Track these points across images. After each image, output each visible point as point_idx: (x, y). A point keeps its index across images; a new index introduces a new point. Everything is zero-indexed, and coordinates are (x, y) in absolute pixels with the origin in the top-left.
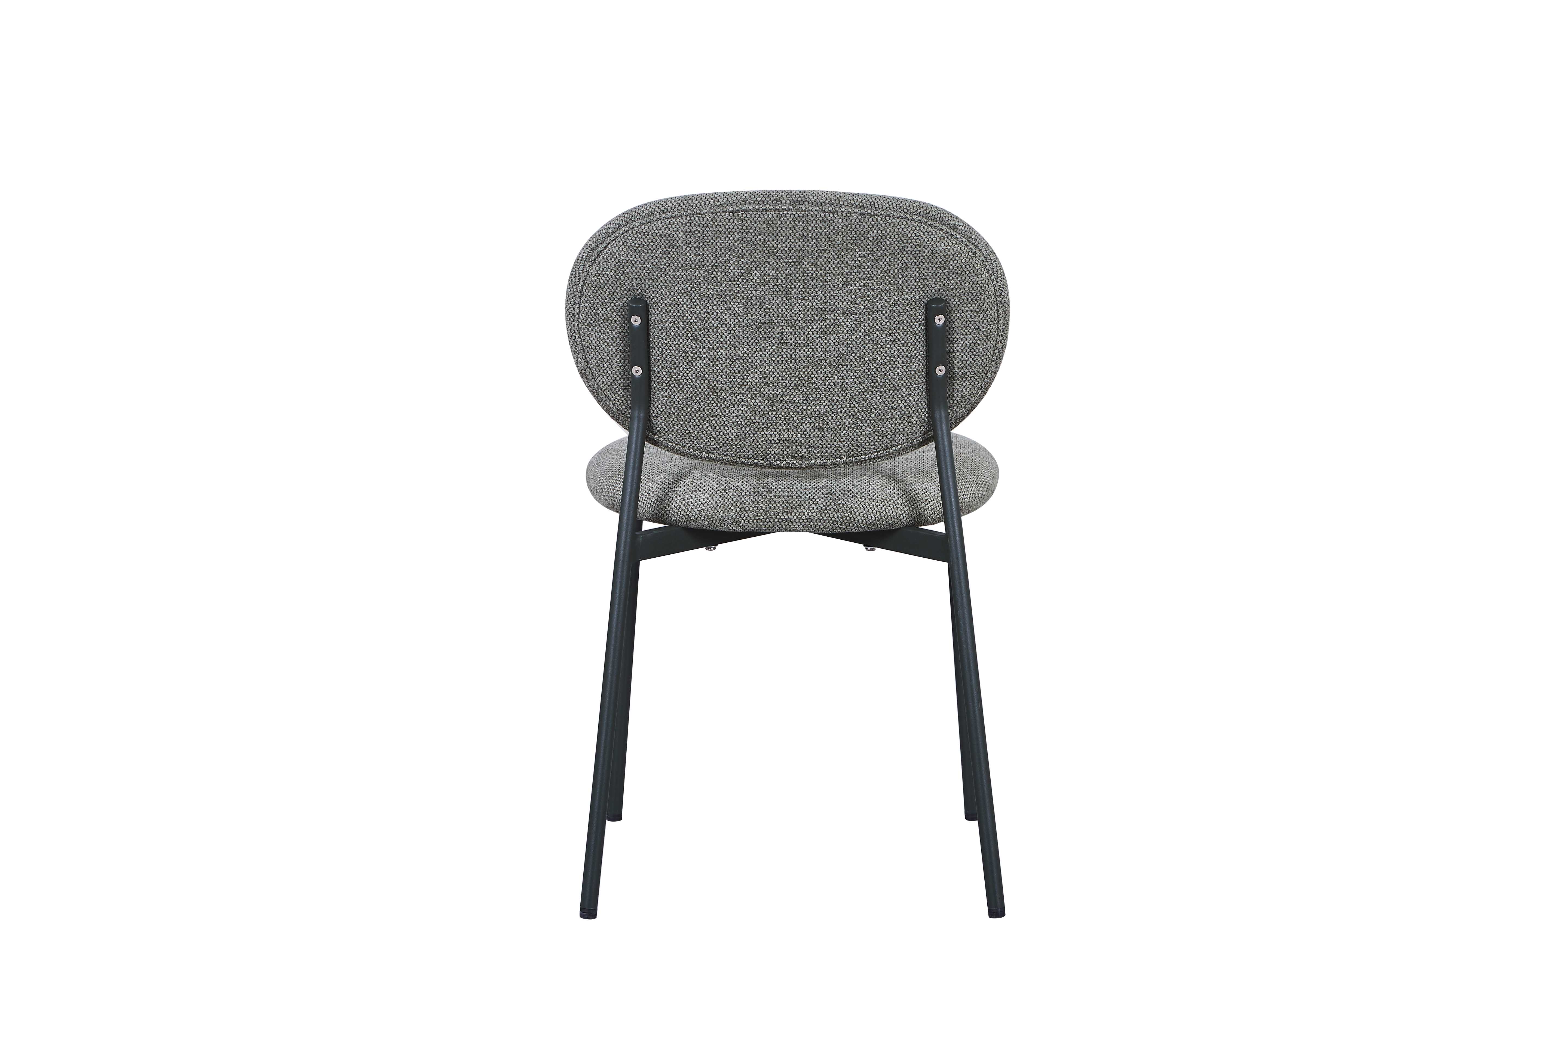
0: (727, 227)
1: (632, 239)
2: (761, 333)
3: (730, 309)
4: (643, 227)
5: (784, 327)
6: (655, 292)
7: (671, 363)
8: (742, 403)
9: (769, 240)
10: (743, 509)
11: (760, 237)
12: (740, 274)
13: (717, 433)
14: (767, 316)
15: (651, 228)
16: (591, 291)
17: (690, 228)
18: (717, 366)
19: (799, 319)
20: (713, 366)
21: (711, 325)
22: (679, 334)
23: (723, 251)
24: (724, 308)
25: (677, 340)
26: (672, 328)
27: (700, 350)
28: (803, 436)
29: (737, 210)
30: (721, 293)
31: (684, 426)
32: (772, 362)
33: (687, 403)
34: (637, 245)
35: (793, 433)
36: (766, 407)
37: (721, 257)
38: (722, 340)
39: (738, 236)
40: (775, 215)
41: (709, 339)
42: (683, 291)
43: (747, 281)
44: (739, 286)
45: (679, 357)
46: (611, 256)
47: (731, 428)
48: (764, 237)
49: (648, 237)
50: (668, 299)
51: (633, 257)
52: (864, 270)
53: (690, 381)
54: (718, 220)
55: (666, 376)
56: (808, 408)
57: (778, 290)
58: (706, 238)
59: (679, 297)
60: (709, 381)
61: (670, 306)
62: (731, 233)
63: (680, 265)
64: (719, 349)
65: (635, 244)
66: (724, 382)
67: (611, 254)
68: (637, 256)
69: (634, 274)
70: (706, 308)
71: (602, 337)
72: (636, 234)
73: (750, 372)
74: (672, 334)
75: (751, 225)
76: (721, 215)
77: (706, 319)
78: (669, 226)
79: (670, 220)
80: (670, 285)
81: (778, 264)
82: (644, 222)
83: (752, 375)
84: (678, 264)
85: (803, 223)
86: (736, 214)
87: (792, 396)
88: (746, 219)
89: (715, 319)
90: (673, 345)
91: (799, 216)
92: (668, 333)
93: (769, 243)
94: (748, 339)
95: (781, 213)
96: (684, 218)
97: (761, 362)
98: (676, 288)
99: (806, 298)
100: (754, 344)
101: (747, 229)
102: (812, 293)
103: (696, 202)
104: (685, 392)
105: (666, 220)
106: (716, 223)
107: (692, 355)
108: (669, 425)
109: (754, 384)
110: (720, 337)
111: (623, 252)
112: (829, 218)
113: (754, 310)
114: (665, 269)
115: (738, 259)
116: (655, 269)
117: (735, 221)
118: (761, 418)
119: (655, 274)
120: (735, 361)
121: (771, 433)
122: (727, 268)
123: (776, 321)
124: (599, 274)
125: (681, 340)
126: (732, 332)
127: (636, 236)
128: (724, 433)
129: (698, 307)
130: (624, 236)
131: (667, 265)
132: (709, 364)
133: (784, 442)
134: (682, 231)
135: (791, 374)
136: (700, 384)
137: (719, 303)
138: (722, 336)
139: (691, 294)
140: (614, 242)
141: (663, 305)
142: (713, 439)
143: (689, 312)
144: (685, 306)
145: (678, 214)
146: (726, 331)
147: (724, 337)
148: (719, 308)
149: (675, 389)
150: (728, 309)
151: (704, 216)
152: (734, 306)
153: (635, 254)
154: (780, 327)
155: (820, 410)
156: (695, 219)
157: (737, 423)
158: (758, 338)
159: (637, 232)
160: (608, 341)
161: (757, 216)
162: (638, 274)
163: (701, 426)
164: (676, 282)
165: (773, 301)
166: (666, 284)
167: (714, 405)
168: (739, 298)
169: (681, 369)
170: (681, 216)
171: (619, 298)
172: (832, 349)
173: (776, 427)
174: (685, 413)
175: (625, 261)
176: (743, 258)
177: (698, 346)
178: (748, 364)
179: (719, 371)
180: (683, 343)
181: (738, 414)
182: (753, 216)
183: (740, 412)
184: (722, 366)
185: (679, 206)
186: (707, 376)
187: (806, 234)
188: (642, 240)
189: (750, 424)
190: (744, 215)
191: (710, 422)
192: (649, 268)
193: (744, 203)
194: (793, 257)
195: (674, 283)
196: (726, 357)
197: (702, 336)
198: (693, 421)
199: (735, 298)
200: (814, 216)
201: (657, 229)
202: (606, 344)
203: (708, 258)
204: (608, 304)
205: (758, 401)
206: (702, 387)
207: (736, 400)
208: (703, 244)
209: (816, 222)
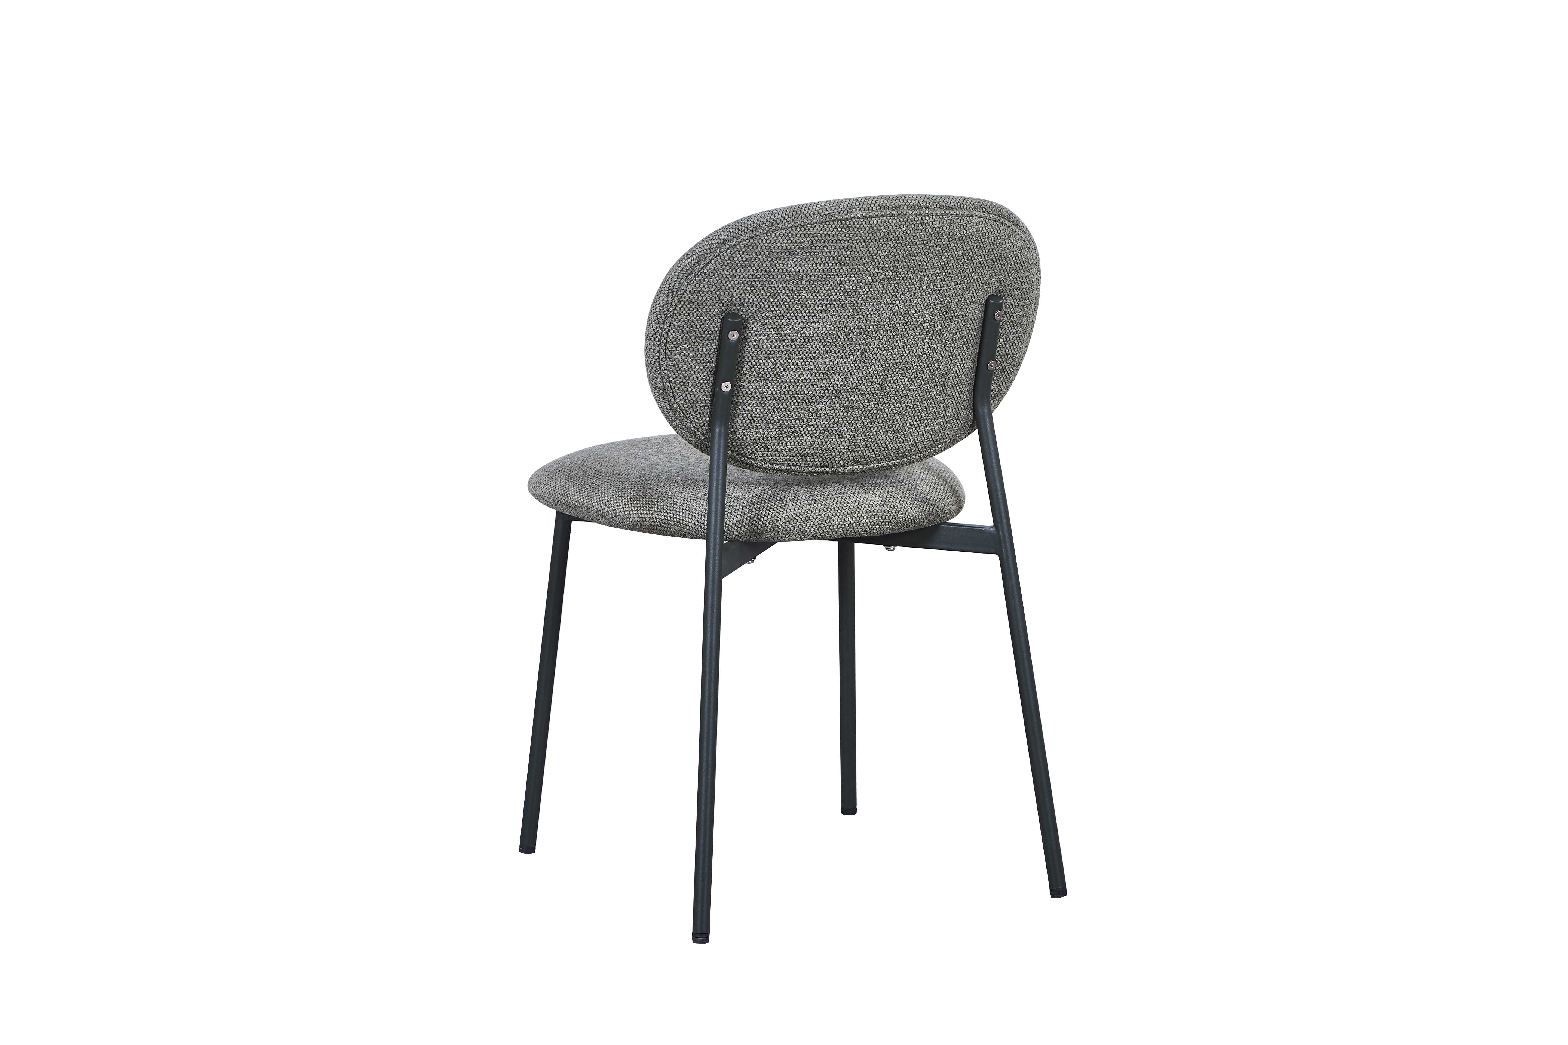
0: (835, 236)
1: (739, 254)
2: (848, 340)
3: (824, 318)
4: (752, 241)
5: (871, 333)
6: (754, 306)
7: (758, 376)
8: (821, 412)
9: (871, 247)
10: (807, 518)
11: (863, 244)
12: (840, 282)
13: (792, 444)
14: (857, 322)
15: (760, 241)
16: (687, 309)
17: (800, 239)
18: (803, 376)
19: (885, 323)
20: (799, 376)
21: (804, 335)
22: (771, 346)
23: (827, 260)
24: (818, 317)
25: (768, 352)
26: (766, 341)
27: (790, 361)
28: (870, 440)
29: (845, 218)
30: (819, 303)
31: (761, 439)
32: (854, 368)
33: (768, 415)
34: (744, 259)
35: (861, 438)
36: (842, 414)
37: (824, 266)
38: (811, 349)
39: (844, 244)
40: (879, 221)
41: (799, 349)
42: (782, 303)
43: (845, 289)
44: (836, 294)
45: (768, 370)
46: (714, 272)
47: (806, 438)
48: (867, 243)
49: (757, 251)
50: (766, 312)
51: (738, 271)
52: (946, 271)
53: (774, 393)
54: (828, 229)
55: (751, 390)
56: (879, 412)
57: (871, 295)
58: (814, 247)
59: (777, 309)
60: (792, 392)
61: (767, 318)
62: (838, 242)
63: (784, 277)
64: (808, 359)
65: (742, 258)
66: (806, 392)
67: (714, 270)
68: (743, 271)
69: (736, 288)
70: (802, 318)
71: (691, 355)
72: (744, 248)
73: (832, 380)
74: (765, 347)
75: (857, 232)
76: (830, 224)
77: (801, 329)
78: (779, 238)
79: (779, 232)
80: (771, 297)
81: (875, 270)
82: (753, 235)
83: (834, 383)
84: (782, 276)
85: (903, 227)
86: (844, 223)
87: (866, 401)
88: (853, 226)
89: (809, 329)
90: (763, 358)
91: (900, 221)
92: (761, 346)
93: (870, 249)
94: (836, 346)
95: (885, 218)
96: (794, 229)
97: (844, 369)
98: (776, 300)
99: (894, 302)
100: (841, 351)
101: (853, 236)
102: (900, 297)
103: (805, 212)
104: (768, 405)
105: (776, 232)
106: (825, 233)
107: (780, 367)
108: (747, 439)
109: (834, 392)
110: (810, 347)
111: (728, 268)
112: (926, 221)
113: (846, 317)
114: (768, 282)
115: (840, 267)
116: (758, 283)
117: (843, 229)
118: (835, 425)
119: (757, 288)
120: (820, 370)
121: (842, 440)
122: (829, 276)
123: (864, 327)
124: (699, 291)
125: (772, 353)
126: (823, 341)
127: (744, 250)
128: (798, 443)
129: (794, 318)
130: (731, 251)
131: (771, 277)
132: (796, 374)
133: (852, 448)
134: (791, 242)
135: (869, 379)
136: (783, 396)
137: (815, 312)
138: (812, 346)
139: (789, 305)
140: (718, 257)
141: (760, 318)
142: (787, 450)
143: (785, 324)
144: (781, 318)
145: (789, 225)
146: (817, 340)
147: (814, 346)
148: (814, 318)
149: (758, 402)
150: (822, 318)
151: (813, 226)
152: (829, 315)
153: (741, 268)
154: (867, 333)
155: (888, 413)
156: (805, 230)
157: (813, 432)
158: (846, 345)
159: (745, 246)
160: (697, 358)
161: (864, 223)
162: (740, 288)
163: (778, 438)
164: (777, 294)
165: (865, 307)
166: (766, 297)
167: (794, 416)
168: (834, 307)
169: (768, 382)
170: (791, 227)
171: (714, 315)
172: (908, 352)
173: (847, 433)
174: (764, 426)
175: (729, 276)
176: (844, 266)
177: (788, 357)
178: (832, 372)
179: (804, 381)
180: (774, 355)
181: (815, 423)
182: (860, 223)
183: (817, 421)
184: (807, 376)
185: (788, 217)
186: (791, 387)
187: (904, 238)
188: (750, 254)
189: (824, 432)
190: (852, 223)
191: (787, 433)
192: (752, 282)
193: (851, 210)
194: (889, 262)
195: (775, 295)
196: (813, 367)
197: (794, 347)
198: (770, 433)
199: (830, 306)
200: (913, 220)
201: (766, 242)
202: (694, 362)
203: (812, 268)
204: (704, 321)
205: (835, 408)
206: (785, 398)
207: (815, 409)
208: (810, 254)
209: (915, 226)
